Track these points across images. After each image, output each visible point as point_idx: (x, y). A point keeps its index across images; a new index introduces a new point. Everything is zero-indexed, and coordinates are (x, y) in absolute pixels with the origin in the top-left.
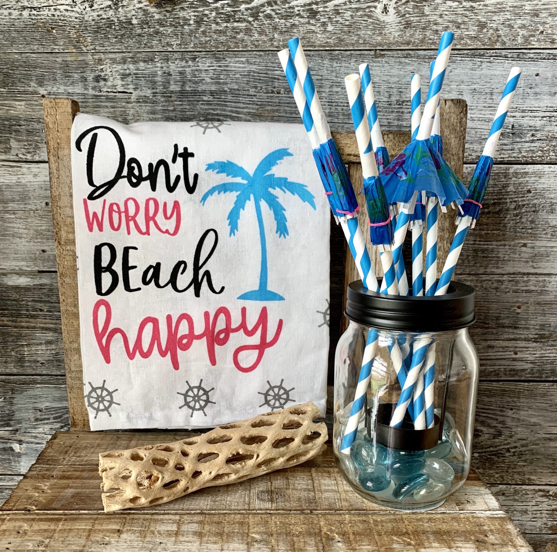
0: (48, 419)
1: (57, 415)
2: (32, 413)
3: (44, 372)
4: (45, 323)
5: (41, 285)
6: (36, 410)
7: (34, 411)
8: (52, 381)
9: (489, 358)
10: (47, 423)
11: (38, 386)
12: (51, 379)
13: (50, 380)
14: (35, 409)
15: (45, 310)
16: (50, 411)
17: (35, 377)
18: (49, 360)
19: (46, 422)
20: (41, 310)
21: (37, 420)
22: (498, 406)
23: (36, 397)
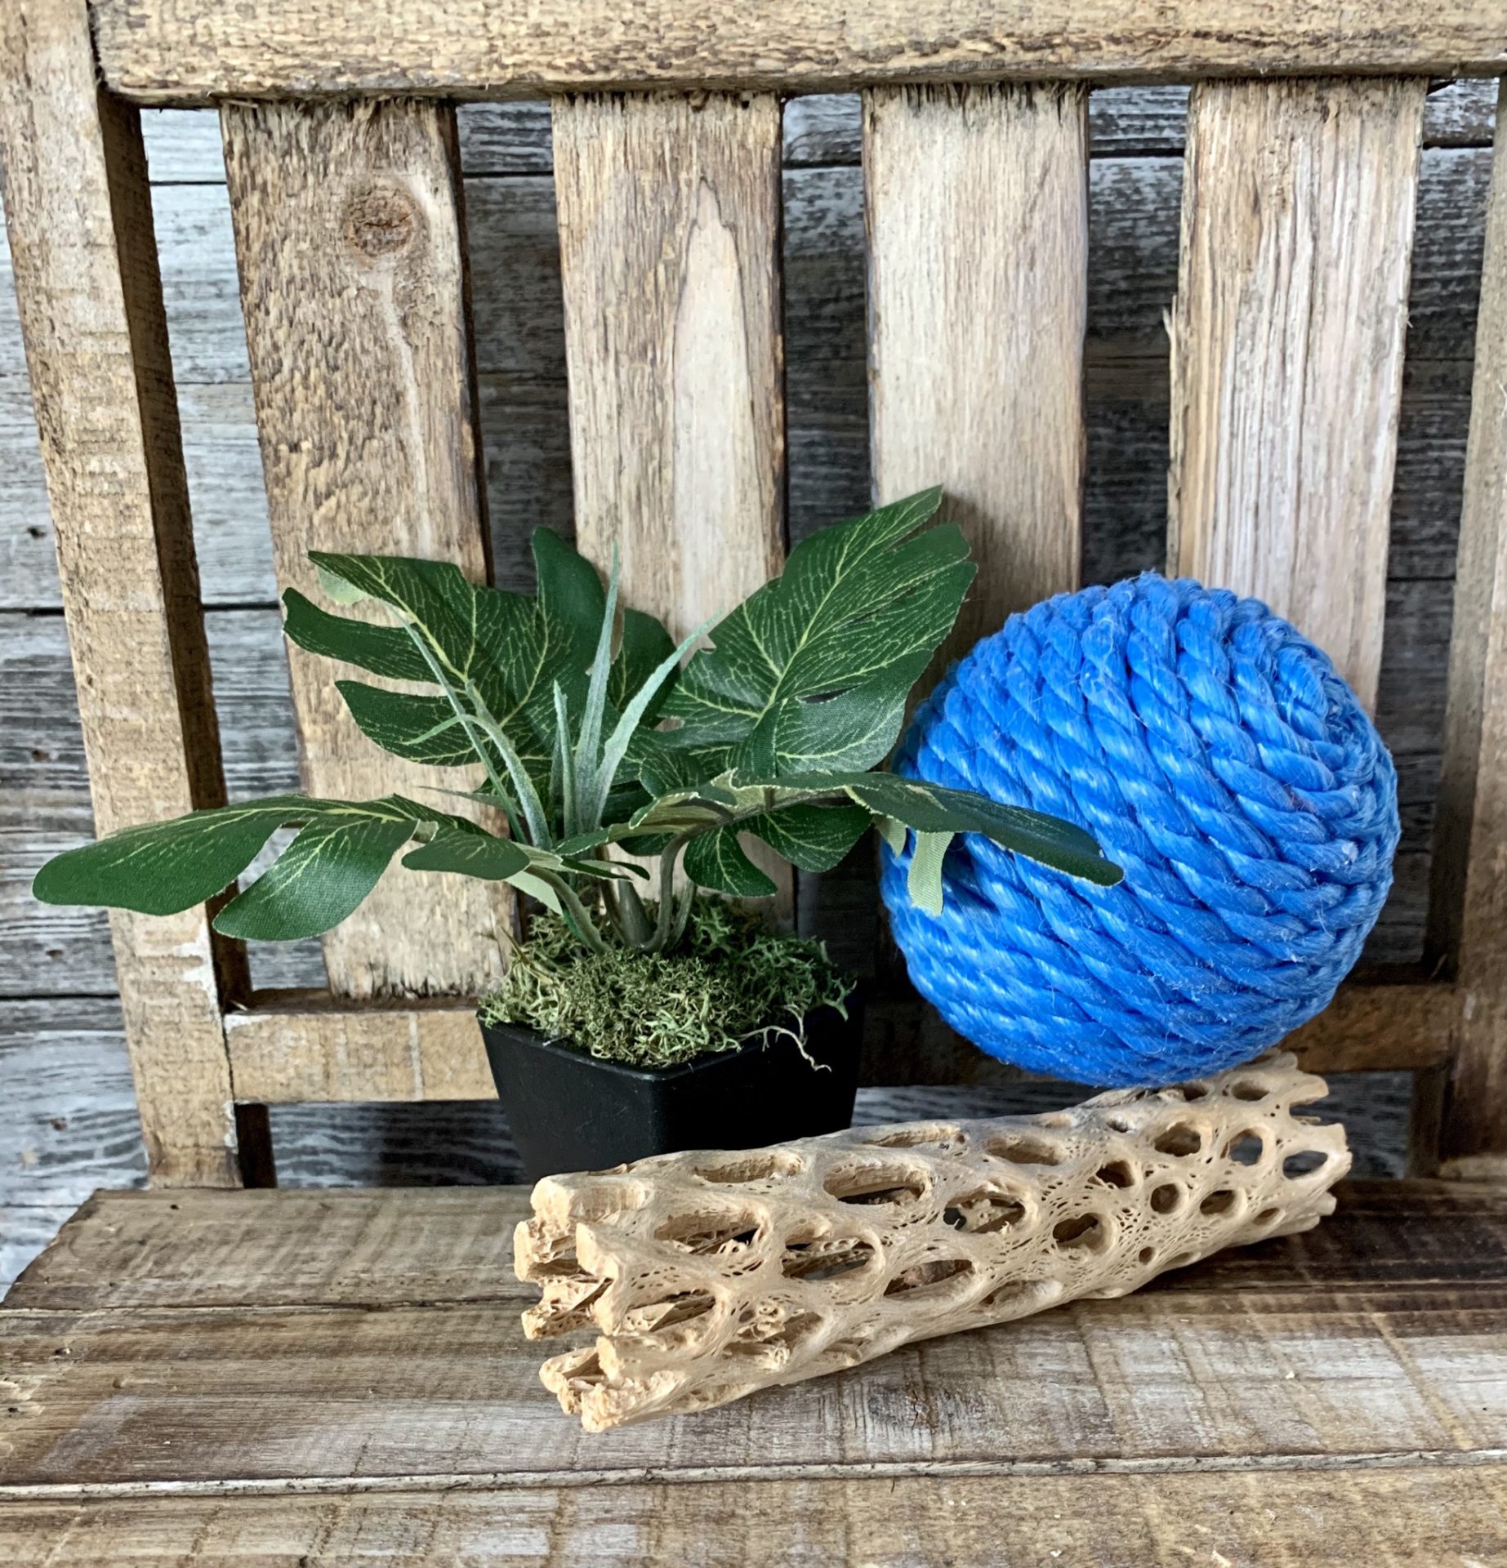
0: (89, 1155)
1: (118, 1140)
2: (29, 1133)
3: (64, 986)
4: (56, 804)
5: (33, 661)
6: (41, 1122)
7: (36, 1128)
8: (93, 1019)
10: (84, 1171)
11: (45, 1035)
12: (90, 1009)
13: (85, 1013)
14: (40, 1120)
15: (54, 755)
16: (93, 1126)
17: (32, 1003)
18: (77, 940)
19: (81, 1164)
20: (38, 755)
21: (47, 1159)
23: (37, 1075)
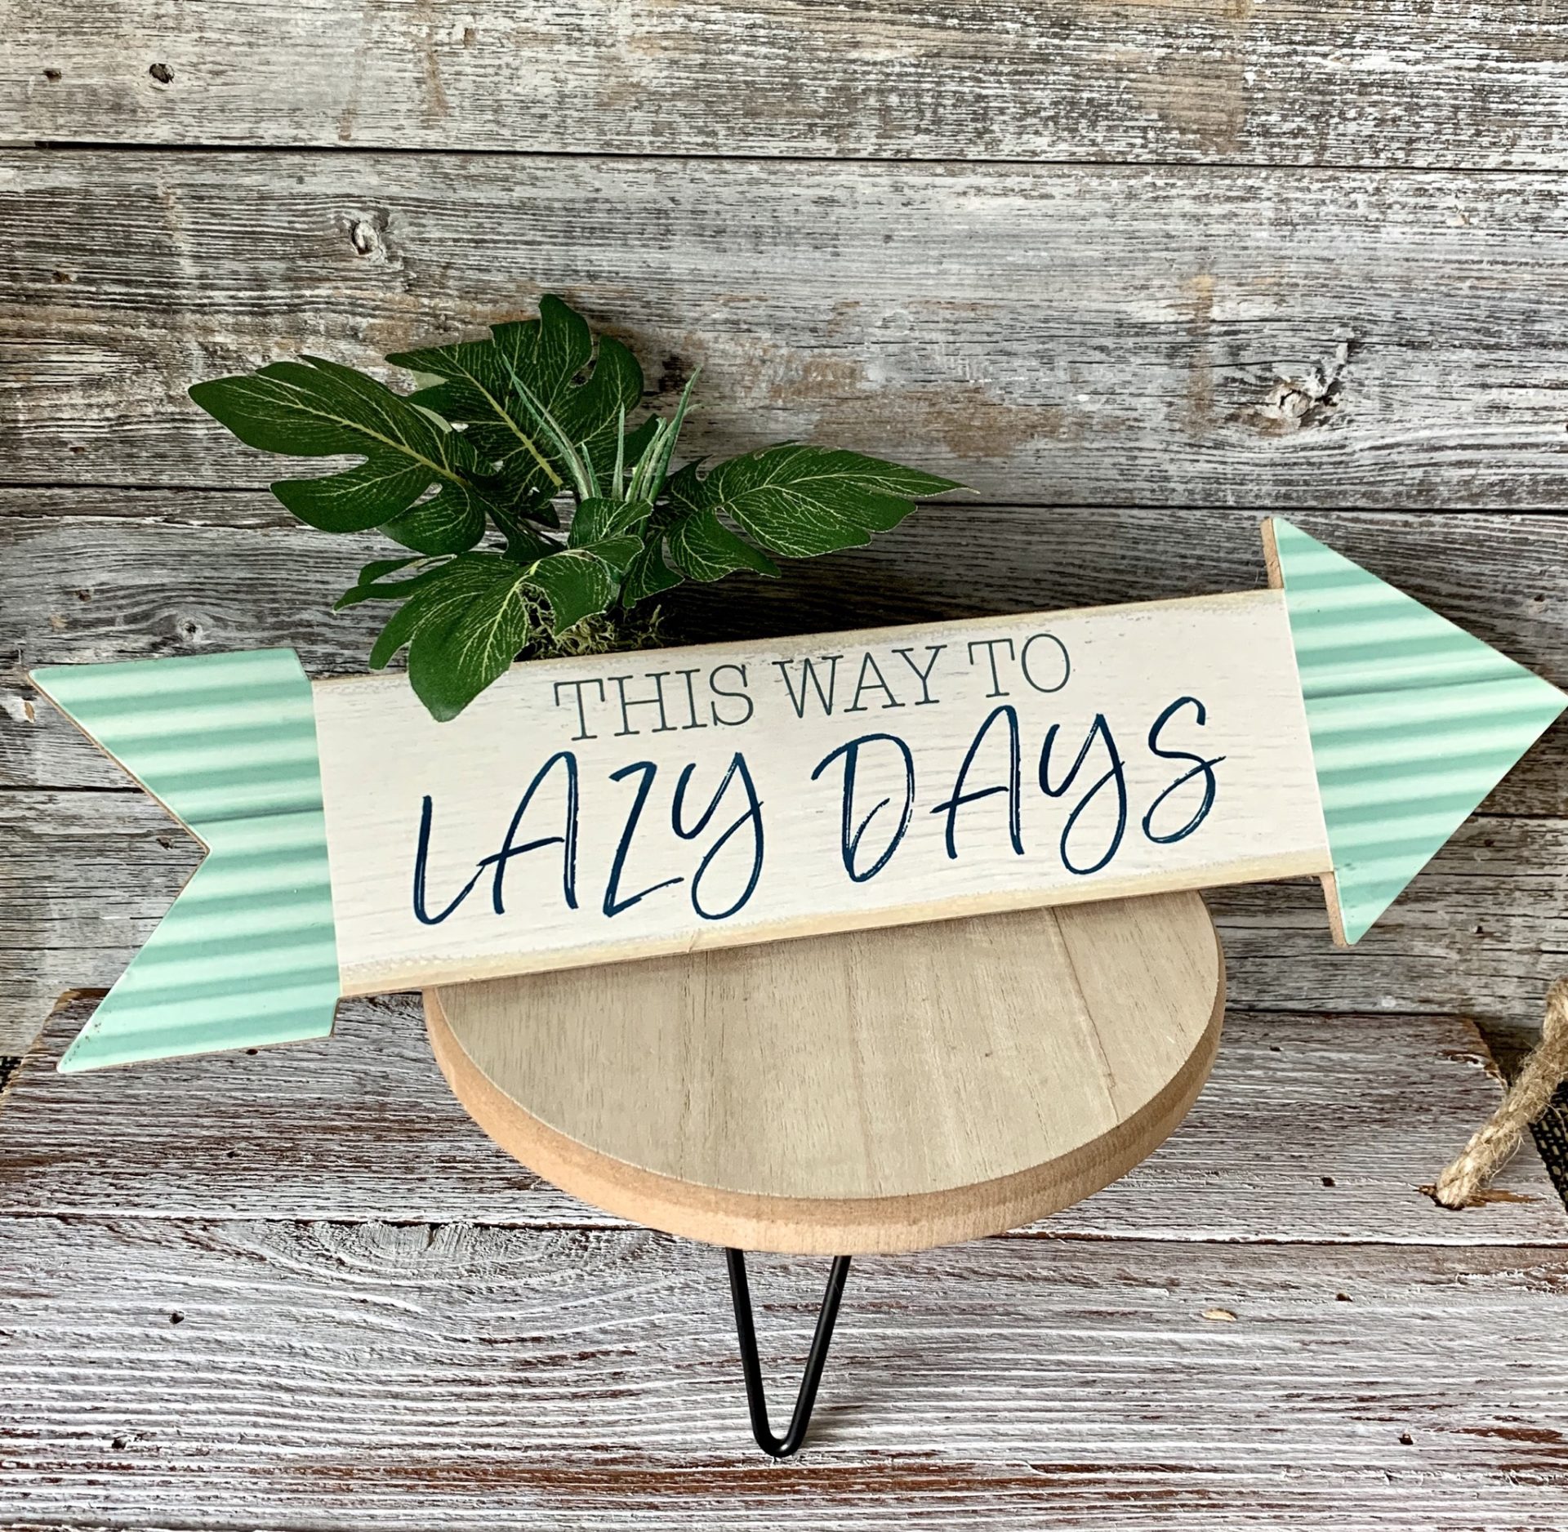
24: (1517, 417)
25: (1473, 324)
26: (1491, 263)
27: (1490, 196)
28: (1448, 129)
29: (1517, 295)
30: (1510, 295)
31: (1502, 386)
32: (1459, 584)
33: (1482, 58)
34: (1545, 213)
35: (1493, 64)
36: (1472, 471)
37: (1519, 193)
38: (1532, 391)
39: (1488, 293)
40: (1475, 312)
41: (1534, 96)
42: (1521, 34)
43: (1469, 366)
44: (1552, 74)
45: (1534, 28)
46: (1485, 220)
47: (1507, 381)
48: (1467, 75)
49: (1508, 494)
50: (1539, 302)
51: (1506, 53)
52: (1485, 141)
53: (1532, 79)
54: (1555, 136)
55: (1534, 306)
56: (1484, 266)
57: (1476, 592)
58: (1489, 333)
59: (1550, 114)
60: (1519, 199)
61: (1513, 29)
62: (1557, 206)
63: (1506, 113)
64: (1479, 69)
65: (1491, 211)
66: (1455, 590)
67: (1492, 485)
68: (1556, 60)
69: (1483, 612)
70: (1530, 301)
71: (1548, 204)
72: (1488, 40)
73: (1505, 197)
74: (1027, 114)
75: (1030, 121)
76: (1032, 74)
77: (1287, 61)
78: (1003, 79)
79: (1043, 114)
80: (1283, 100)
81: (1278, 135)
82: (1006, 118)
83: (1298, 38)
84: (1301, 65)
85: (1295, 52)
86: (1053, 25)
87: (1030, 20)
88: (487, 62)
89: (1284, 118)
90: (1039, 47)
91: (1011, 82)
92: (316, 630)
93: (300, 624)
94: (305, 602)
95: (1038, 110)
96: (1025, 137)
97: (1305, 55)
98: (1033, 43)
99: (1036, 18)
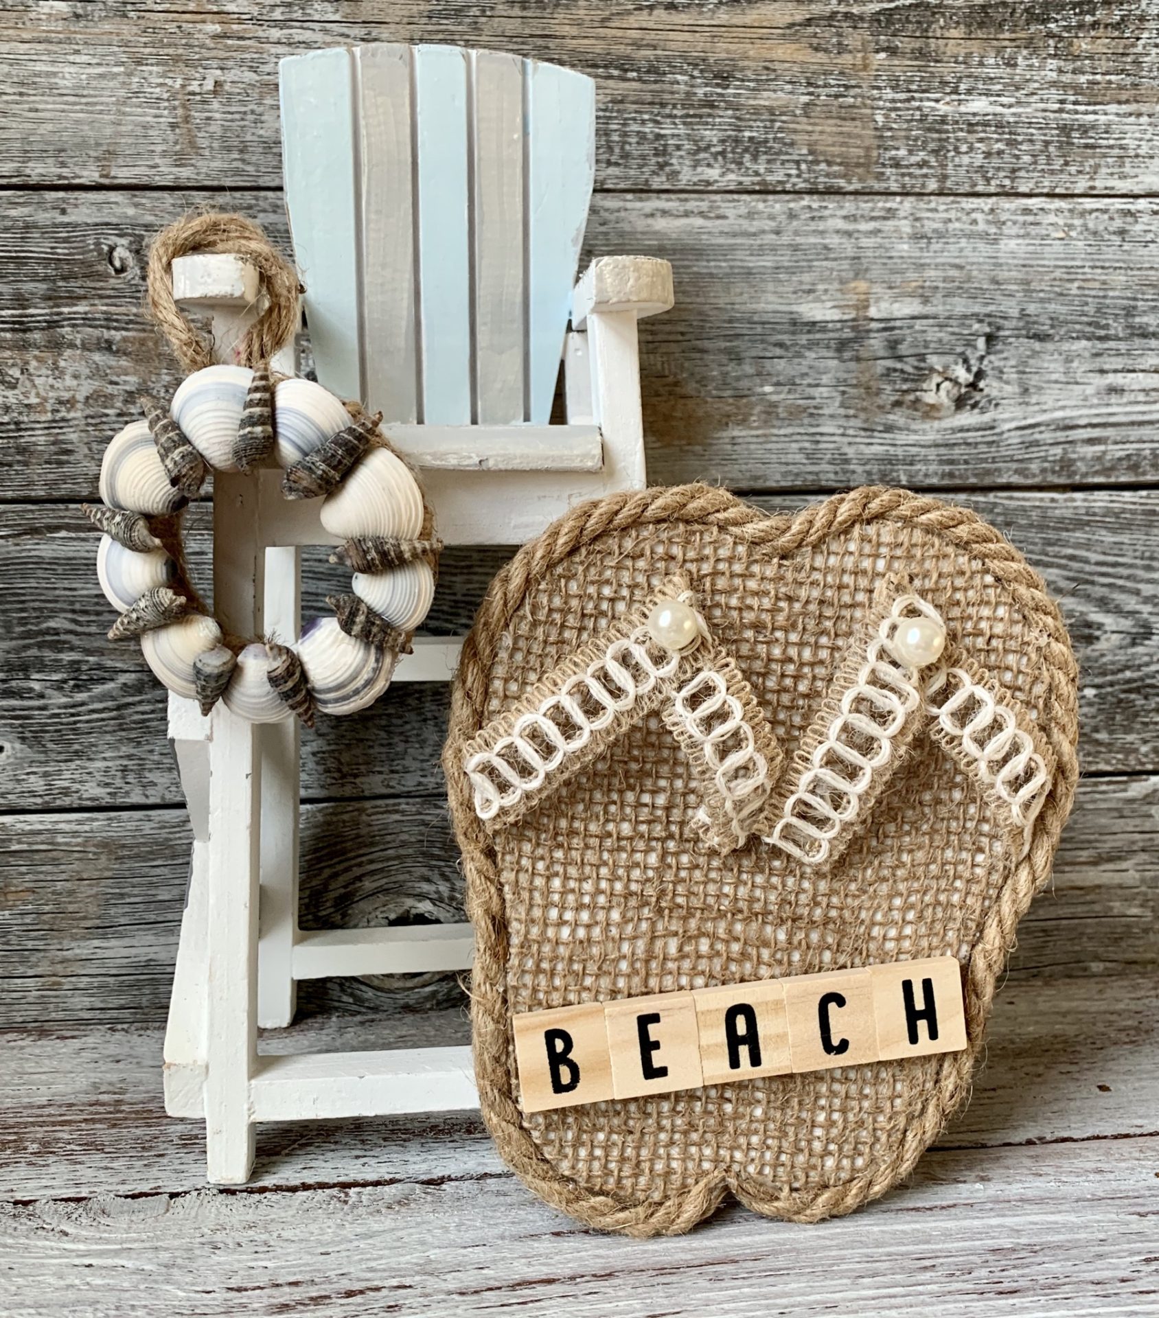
9: (1112, 420)
22: (1138, 554)
24: (1132, 397)
25: (1085, 319)
26: (1093, 267)
27: (1083, 214)
28: (1042, 159)
29: (1117, 293)
30: (1111, 294)
31: (1116, 371)
32: (1104, 553)
33: (1062, 102)
34: (1128, 227)
35: (1071, 107)
36: (1102, 448)
37: (1105, 211)
38: (1141, 375)
39: (1093, 293)
40: (1086, 308)
41: (1107, 132)
42: (1089, 82)
43: (1087, 354)
44: (1118, 115)
45: (1098, 77)
46: (1081, 233)
47: (1120, 367)
48: (1052, 115)
49: (1134, 468)
50: (1135, 299)
51: (1080, 98)
52: (1073, 169)
53: (1103, 119)
54: (1127, 165)
55: (1132, 303)
56: (1086, 270)
57: (1120, 560)
58: (1098, 326)
59: (1121, 147)
60: (1106, 216)
61: (1083, 79)
62: (1136, 222)
63: (1087, 146)
64: (1061, 111)
65: (1085, 226)
66: (1102, 558)
67: (1120, 459)
68: (1119, 103)
69: (1128, 578)
70: (1128, 298)
71: (1129, 219)
72: (1065, 87)
73: (1094, 215)
74: (699, 150)
75: (702, 155)
76: (701, 116)
77: (907, 105)
78: (677, 121)
79: (713, 150)
80: (908, 138)
81: (907, 167)
82: (682, 153)
83: (914, 87)
84: (919, 108)
85: (913, 98)
86: (715, 77)
87: (696, 73)
88: (233, 109)
89: (911, 152)
90: (705, 95)
91: (684, 123)
92: (63, 637)
93: (48, 631)
94: (52, 610)
95: (708, 147)
96: (699, 169)
97: (921, 100)
98: (700, 92)
99: (702, 71)
